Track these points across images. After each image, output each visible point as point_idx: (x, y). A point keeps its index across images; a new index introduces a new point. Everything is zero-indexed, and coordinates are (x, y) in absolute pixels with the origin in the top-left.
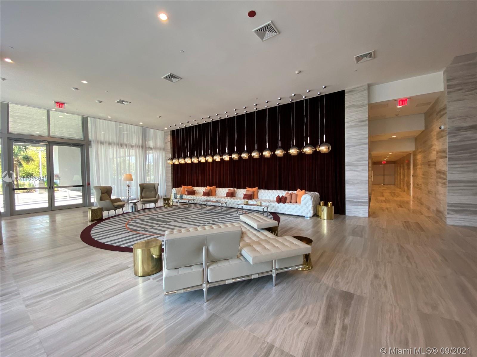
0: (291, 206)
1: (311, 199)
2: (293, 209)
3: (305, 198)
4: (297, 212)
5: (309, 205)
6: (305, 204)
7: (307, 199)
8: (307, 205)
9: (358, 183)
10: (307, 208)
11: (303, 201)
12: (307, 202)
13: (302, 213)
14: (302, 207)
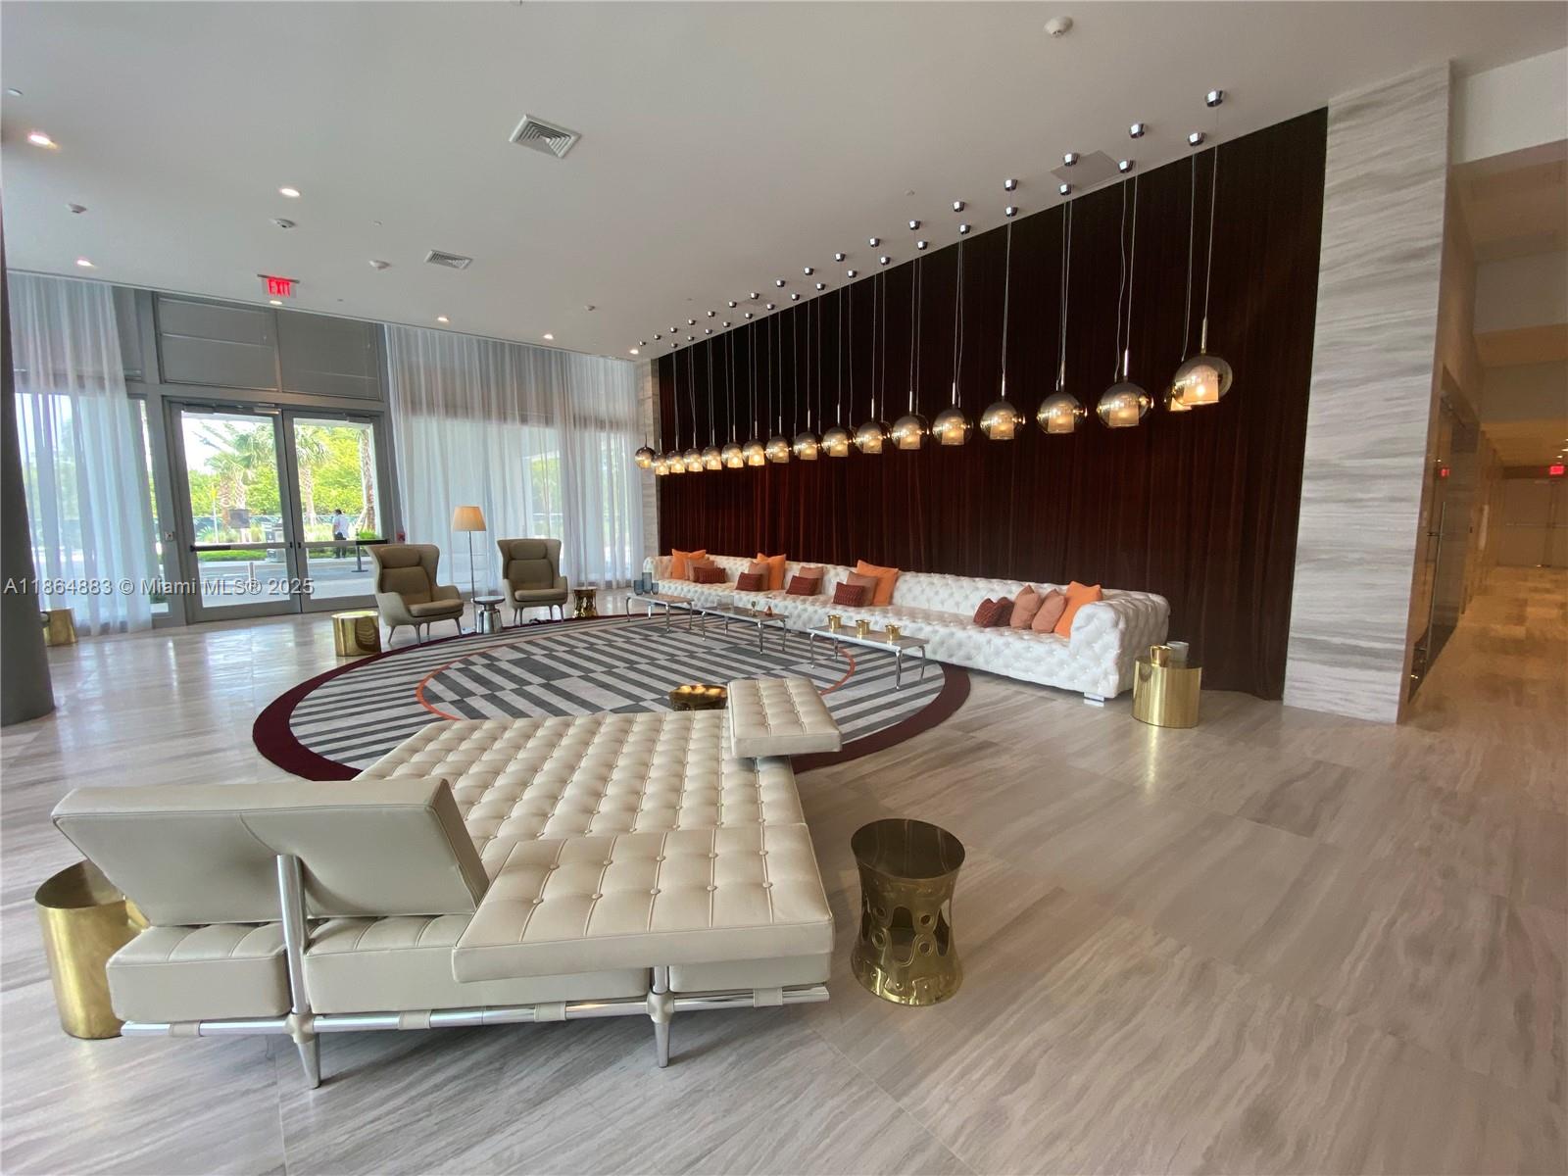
0: (1029, 647)
1: (1116, 624)
2: (1038, 660)
3: (1090, 618)
4: (1050, 674)
5: (1105, 648)
6: (1089, 644)
7: (1096, 622)
8: (1097, 647)
9: (1360, 562)
10: (1097, 659)
11: (1078, 629)
12: (1099, 634)
13: (1072, 678)
14: (1074, 656)
